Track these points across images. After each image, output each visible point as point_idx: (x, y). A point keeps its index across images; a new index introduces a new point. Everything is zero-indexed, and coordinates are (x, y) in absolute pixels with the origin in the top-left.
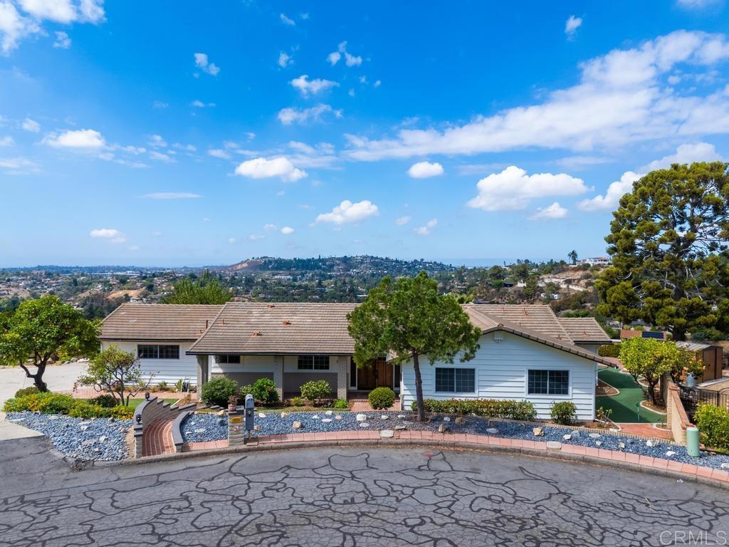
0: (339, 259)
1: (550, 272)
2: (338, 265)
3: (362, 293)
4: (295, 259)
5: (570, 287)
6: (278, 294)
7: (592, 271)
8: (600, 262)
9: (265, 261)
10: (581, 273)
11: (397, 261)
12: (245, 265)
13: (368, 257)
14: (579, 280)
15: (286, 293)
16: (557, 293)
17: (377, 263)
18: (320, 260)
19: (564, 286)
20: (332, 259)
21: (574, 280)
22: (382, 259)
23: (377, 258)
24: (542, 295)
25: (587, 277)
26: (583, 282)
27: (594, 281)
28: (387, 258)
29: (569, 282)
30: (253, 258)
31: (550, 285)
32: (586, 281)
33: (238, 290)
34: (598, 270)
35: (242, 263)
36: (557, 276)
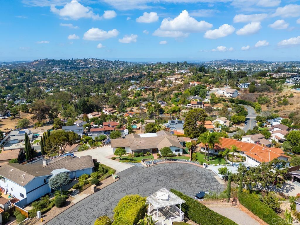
0: (81, 60)
1: (170, 75)
2: (82, 63)
3: (96, 78)
4: (61, 60)
5: (176, 81)
6: (59, 79)
7: (184, 75)
8: (186, 72)
9: (47, 61)
10: (180, 76)
11: (108, 61)
12: (37, 63)
13: (95, 59)
14: (179, 79)
15: (62, 78)
16: (172, 84)
17: (99, 62)
18: (73, 60)
19: (174, 81)
20: (78, 60)
21: (178, 79)
22: (101, 60)
23: (99, 59)
24: (167, 85)
25: (182, 78)
26: (180, 80)
27: (184, 79)
28: (103, 60)
29: (176, 79)
30: (41, 59)
31: (170, 81)
32: (181, 79)
33: (40, 77)
34: (185, 75)
35: (35, 61)
36: (172, 77)
